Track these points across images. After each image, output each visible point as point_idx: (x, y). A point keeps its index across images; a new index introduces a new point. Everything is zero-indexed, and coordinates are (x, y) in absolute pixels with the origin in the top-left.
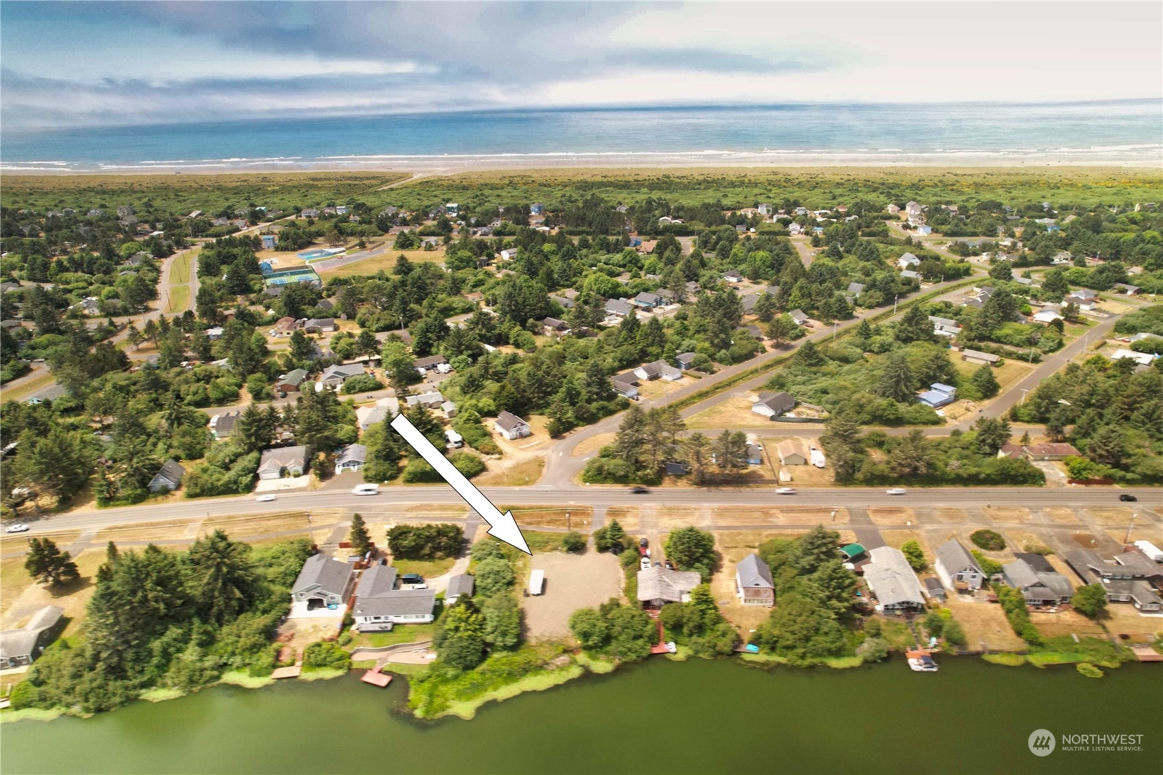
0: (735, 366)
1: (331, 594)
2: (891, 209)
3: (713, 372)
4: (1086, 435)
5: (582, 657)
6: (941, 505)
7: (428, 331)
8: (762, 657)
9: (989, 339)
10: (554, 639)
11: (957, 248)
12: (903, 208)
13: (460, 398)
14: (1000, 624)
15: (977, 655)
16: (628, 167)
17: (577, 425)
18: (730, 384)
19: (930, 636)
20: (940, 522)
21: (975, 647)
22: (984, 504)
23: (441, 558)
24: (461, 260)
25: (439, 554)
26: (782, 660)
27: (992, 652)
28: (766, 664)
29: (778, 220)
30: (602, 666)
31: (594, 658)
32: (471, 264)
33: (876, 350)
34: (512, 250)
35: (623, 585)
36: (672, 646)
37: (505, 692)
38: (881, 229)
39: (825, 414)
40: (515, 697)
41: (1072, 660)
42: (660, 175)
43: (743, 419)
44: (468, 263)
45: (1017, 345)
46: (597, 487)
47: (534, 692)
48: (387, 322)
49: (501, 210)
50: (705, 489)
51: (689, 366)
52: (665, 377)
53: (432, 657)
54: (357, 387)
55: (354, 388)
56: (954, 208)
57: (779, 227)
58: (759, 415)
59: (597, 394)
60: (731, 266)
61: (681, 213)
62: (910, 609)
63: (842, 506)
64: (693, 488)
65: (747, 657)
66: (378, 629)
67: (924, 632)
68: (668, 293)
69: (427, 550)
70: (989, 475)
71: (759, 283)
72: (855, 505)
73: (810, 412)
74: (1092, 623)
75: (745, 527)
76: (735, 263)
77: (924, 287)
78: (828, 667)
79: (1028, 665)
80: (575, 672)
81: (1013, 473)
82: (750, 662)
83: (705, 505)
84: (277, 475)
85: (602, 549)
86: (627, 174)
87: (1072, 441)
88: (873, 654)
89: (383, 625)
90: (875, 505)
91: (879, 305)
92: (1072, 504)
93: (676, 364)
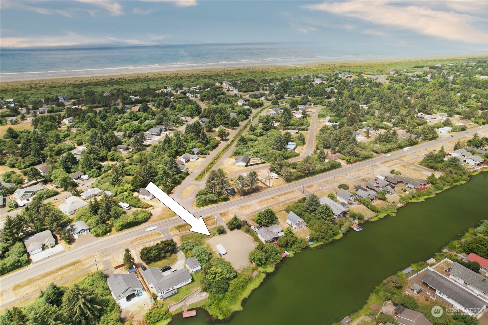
0: (214, 150)
1: (137, 289)
2: (218, 84)
3: (209, 154)
4: (343, 149)
5: (261, 269)
6: (322, 180)
7: (66, 162)
8: (315, 245)
9: (289, 125)
10: (246, 267)
11: (252, 96)
12: (222, 84)
13: (112, 188)
14: (366, 209)
15: (367, 221)
16: (90, 76)
17: (174, 186)
18: (218, 157)
19: (354, 220)
20: (326, 186)
21: (366, 219)
22: (333, 177)
23: (170, 256)
24: (47, 126)
25: (168, 254)
26: (322, 243)
27: (371, 218)
28: (318, 246)
29: (181, 93)
30: (270, 269)
31: (266, 268)
32: (53, 127)
33: (258, 135)
34: (69, 119)
35: (253, 239)
36: (287, 253)
37: (246, 294)
38: (222, 92)
39: (263, 161)
40: (251, 294)
41: (388, 213)
42: (109, 78)
43: (235, 169)
44: (51, 127)
45: (298, 126)
46: (206, 208)
47: (256, 289)
48: (30, 162)
49: (43, 101)
50: (246, 196)
51: (198, 154)
52: (191, 160)
53: (205, 295)
54: (44, 196)
55: (43, 197)
56: (239, 82)
57: (183, 96)
58: (240, 166)
59: (176, 172)
60: (178, 113)
61: (136, 94)
62: (344, 214)
63: (295, 189)
64: (242, 197)
65: (312, 246)
66: (172, 294)
67: (352, 219)
68: (163, 127)
69: (163, 255)
70: (328, 168)
71: (193, 118)
72: (299, 188)
73: (256, 161)
74: (385, 202)
75: (273, 205)
76: (180, 111)
77: (253, 111)
78: (336, 240)
79: (380, 218)
80: (263, 276)
81: (334, 165)
82: (313, 248)
83: (252, 202)
84: (41, 249)
85: (232, 229)
86: (92, 79)
87: (340, 152)
88: (346, 231)
89: (173, 292)
90: (305, 186)
91: (245, 119)
92: (353, 171)
93: (193, 153)
